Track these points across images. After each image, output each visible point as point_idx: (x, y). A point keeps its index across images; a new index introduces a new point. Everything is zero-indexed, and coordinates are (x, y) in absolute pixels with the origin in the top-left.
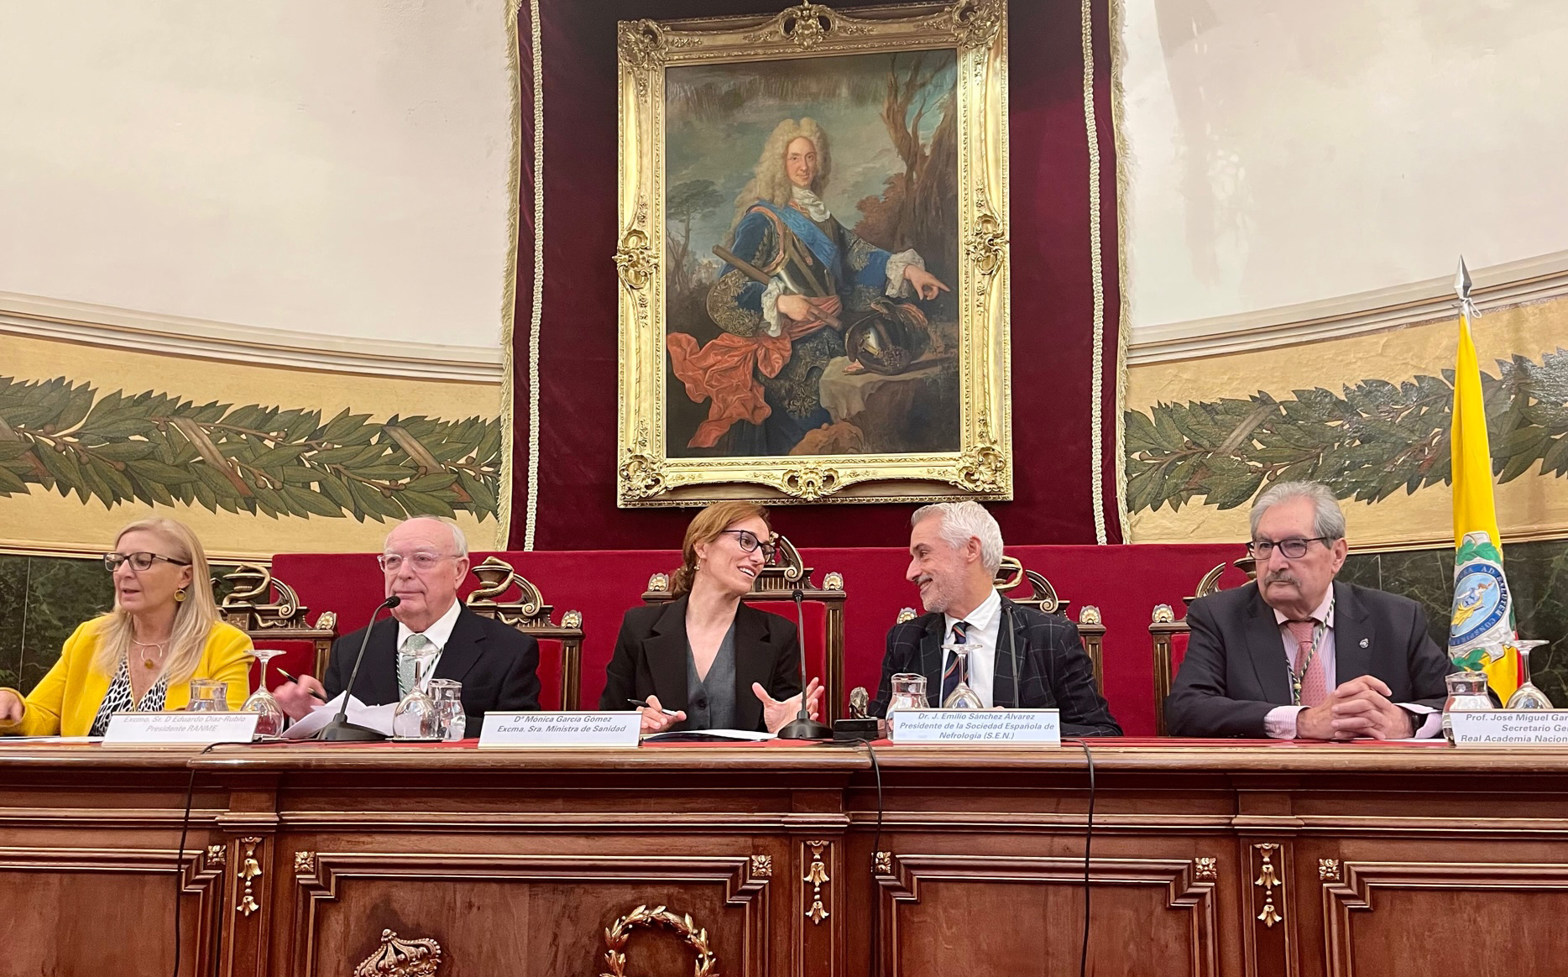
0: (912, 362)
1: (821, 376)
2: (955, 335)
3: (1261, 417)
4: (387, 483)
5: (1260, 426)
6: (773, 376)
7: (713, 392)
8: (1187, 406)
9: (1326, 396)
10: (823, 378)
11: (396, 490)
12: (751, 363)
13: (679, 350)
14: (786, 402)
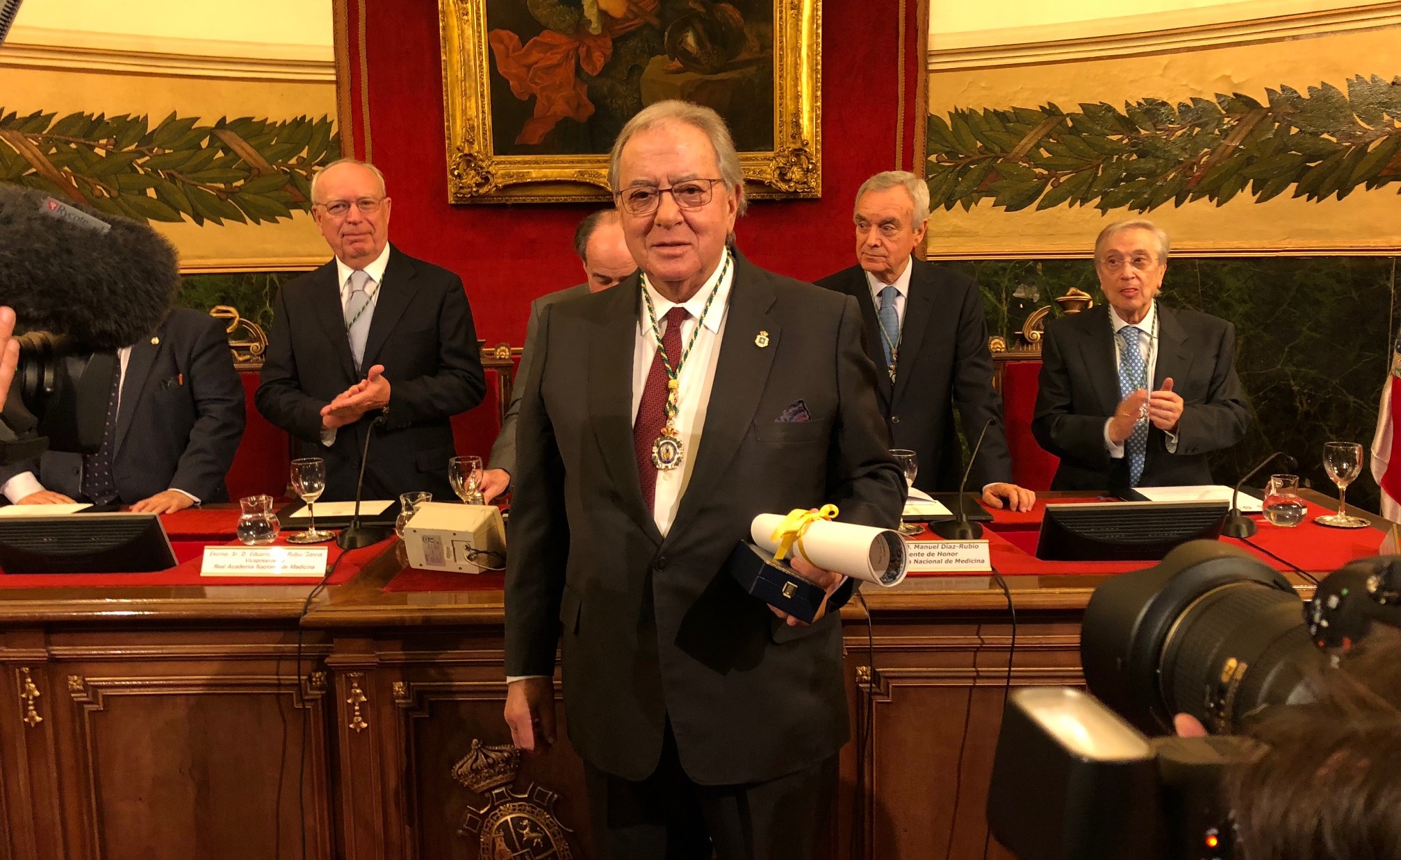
0: (729, 62)
1: (641, 74)
2: (770, 35)
3: (1048, 128)
4: (222, 186)
5: (1049, 136)
6: (595, 74)
7: (536, 90)
8: (981, 113)
9: (1109, 111)
10: (644, 75)
11: (232, 193)
12: (573, 61)
13: (502, 47)
14: (609, 101)
